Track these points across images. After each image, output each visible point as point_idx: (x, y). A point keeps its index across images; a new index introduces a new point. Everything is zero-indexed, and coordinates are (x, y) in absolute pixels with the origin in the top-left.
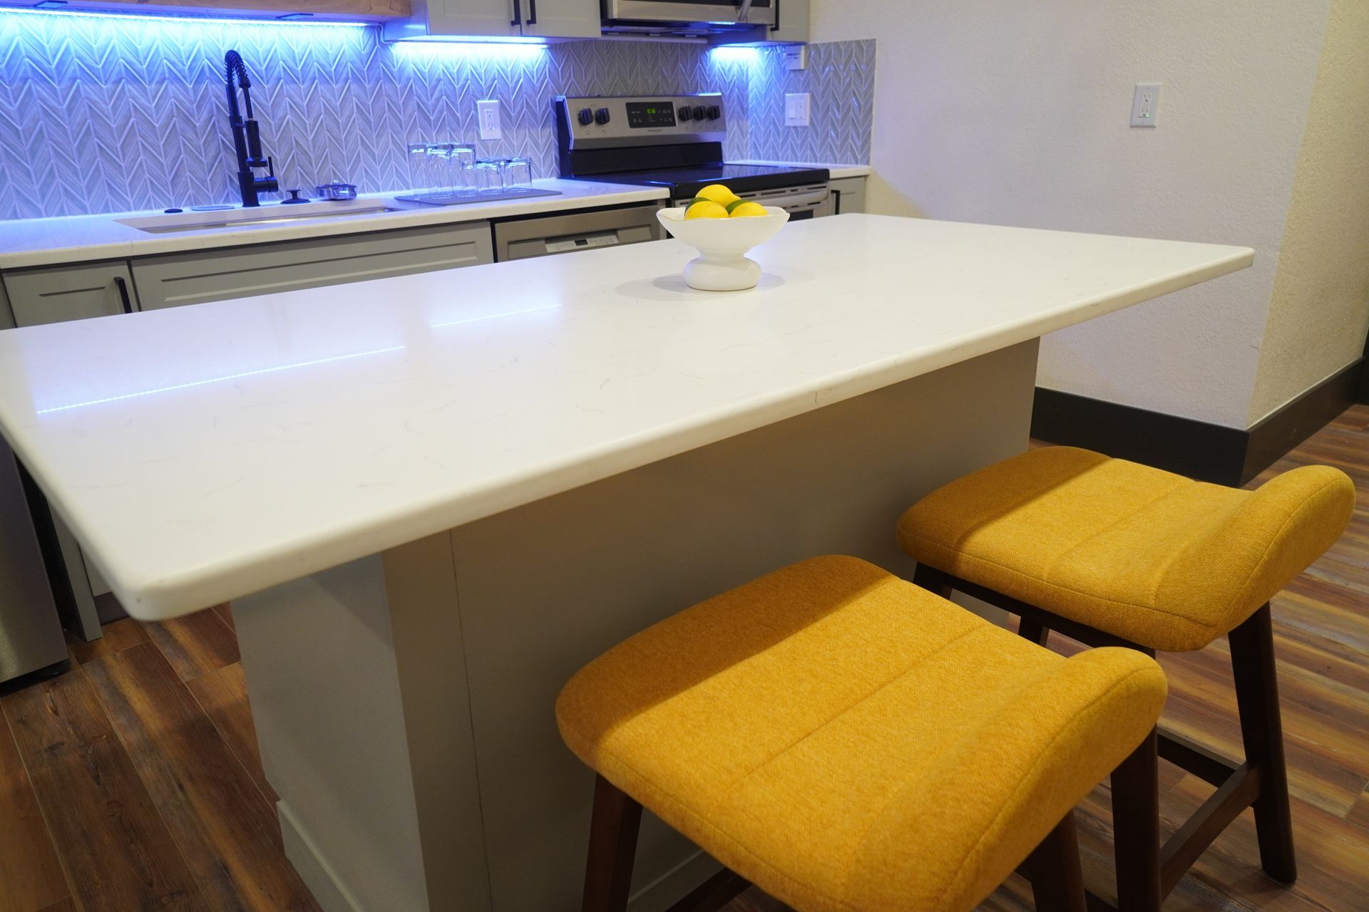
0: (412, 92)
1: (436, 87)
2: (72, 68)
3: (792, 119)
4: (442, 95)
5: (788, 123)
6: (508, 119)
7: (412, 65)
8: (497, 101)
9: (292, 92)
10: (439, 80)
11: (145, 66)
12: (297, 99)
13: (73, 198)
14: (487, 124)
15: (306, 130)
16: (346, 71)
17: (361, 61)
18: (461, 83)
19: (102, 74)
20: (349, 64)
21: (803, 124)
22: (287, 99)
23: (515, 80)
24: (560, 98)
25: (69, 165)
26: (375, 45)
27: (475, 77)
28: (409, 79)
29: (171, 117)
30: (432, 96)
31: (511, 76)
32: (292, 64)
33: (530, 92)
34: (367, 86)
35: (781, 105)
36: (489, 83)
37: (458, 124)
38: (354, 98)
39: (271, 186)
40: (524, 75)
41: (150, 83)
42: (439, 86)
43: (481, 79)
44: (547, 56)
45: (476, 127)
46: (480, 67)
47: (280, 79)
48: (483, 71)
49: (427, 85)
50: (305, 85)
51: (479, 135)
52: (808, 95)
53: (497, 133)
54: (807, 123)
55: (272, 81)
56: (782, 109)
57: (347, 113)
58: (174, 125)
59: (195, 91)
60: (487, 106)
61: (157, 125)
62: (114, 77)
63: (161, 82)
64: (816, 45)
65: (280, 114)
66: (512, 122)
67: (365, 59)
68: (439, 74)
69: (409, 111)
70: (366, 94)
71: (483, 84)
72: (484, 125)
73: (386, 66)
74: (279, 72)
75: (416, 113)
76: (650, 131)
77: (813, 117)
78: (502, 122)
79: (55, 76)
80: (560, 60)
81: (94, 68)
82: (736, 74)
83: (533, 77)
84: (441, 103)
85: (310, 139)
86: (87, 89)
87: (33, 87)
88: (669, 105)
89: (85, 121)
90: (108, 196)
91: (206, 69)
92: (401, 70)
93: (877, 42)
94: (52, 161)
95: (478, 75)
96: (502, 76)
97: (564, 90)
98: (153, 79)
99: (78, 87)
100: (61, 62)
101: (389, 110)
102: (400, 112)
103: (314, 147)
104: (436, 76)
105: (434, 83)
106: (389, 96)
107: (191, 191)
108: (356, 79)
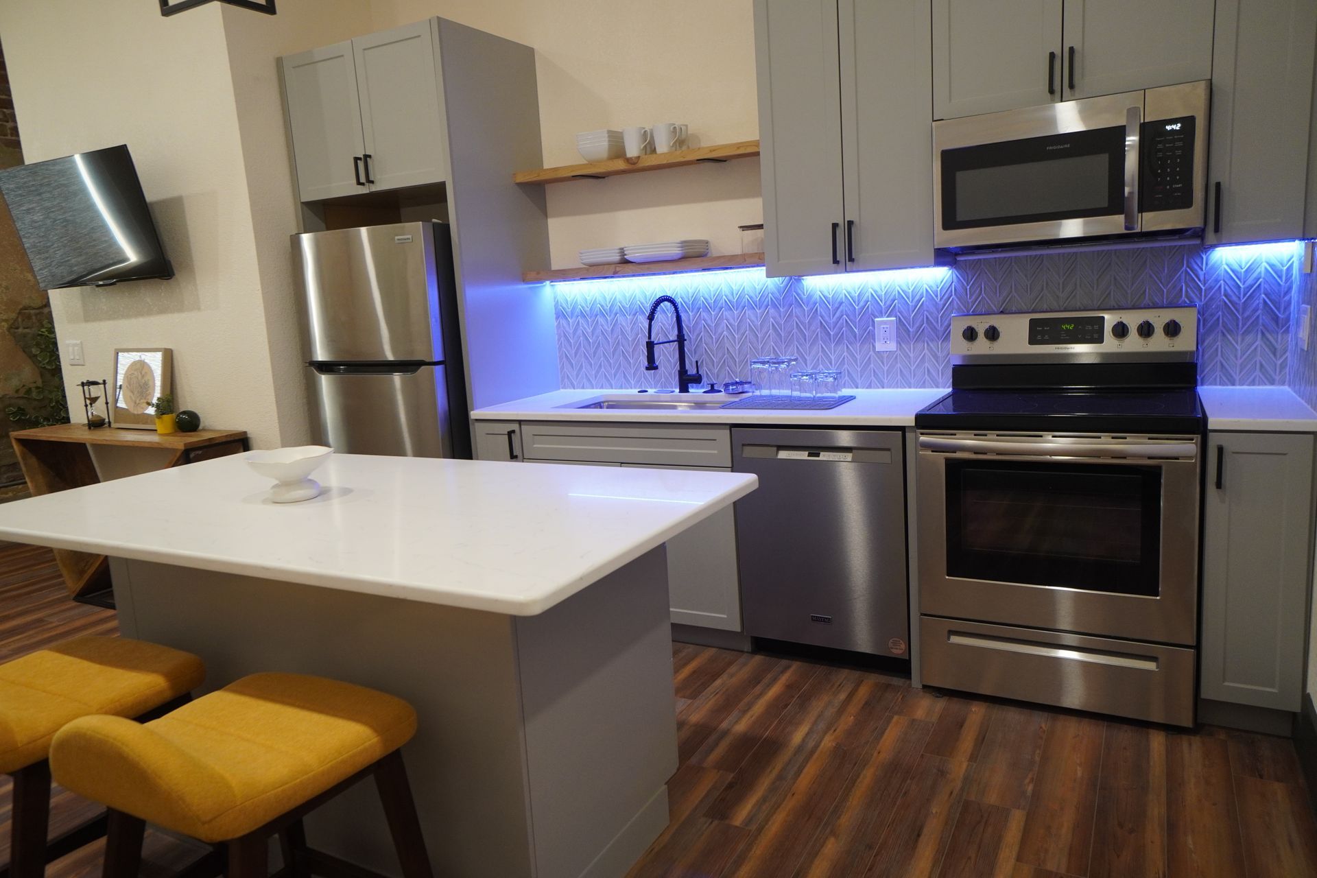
0: (817, 314)
1: (838, 308)
2: (616, 308)
4: (843, 315)
6: (904, 332)
7: (819, 292)
8: (895, 318)
9: (729, 317)
10: (841, 303)
12: (732, 321)
13: (608, 380)
14: (882, 338)
15: (735, 343)
16: (767, 300)
17: (779, 292)
18: (862, 304)
20: (770, 294)
22: (725, 321)
23: (916, 299)
25: (608, 361)
27: (875, 299)
28: (815, 303)
30: (833, 316)
31: (912, 296)
32: (731, 298)
33: (933, 310)
34: (781, 310)
36: (888, 303)
37: (855, 337)
38: (771, 319)
39: (697, 379)
40: (926, 295)
42: (841, 308)
43: (881, 301)
44: (954, 276)
45: (872, 341)
46: (881, 290)
47: (721, 309)
48: (883, 293)
49: (830, 307)
50: (738, 311)
51: (874, 347)
53: (892, 346)
55: (717, 309)
57: (764, 330)
60: (885, 322)
65: (720, 331)
66: (909, 336)
67: (782, 290)
68: (842, 299)
69: (813, 328)
70: (780, 316)
71: (882, 304)
72: (879, 340)
73: (798, 295)
74: (722, 304)
75: (818, 330)
78: (899, 336)
79: (609, 313)
80: (970, 279)
82: (1263, 275)
83: (937, 296)
84: (841, 320)
87: (599, 319)
88: (1099, 321)
89: (618, 337)
92: (810, 297)
95: (879, 297)
96: (902, 296)
97: (972, 307)
99: (617, 317)
100: (612, 305)
101: (797, 327)
102: (805, 329)
103: (739, 354)
104: (839, 300)
105: (836, 305)
106: (797, 317)
107: (663, 379)
108: (774, 306)
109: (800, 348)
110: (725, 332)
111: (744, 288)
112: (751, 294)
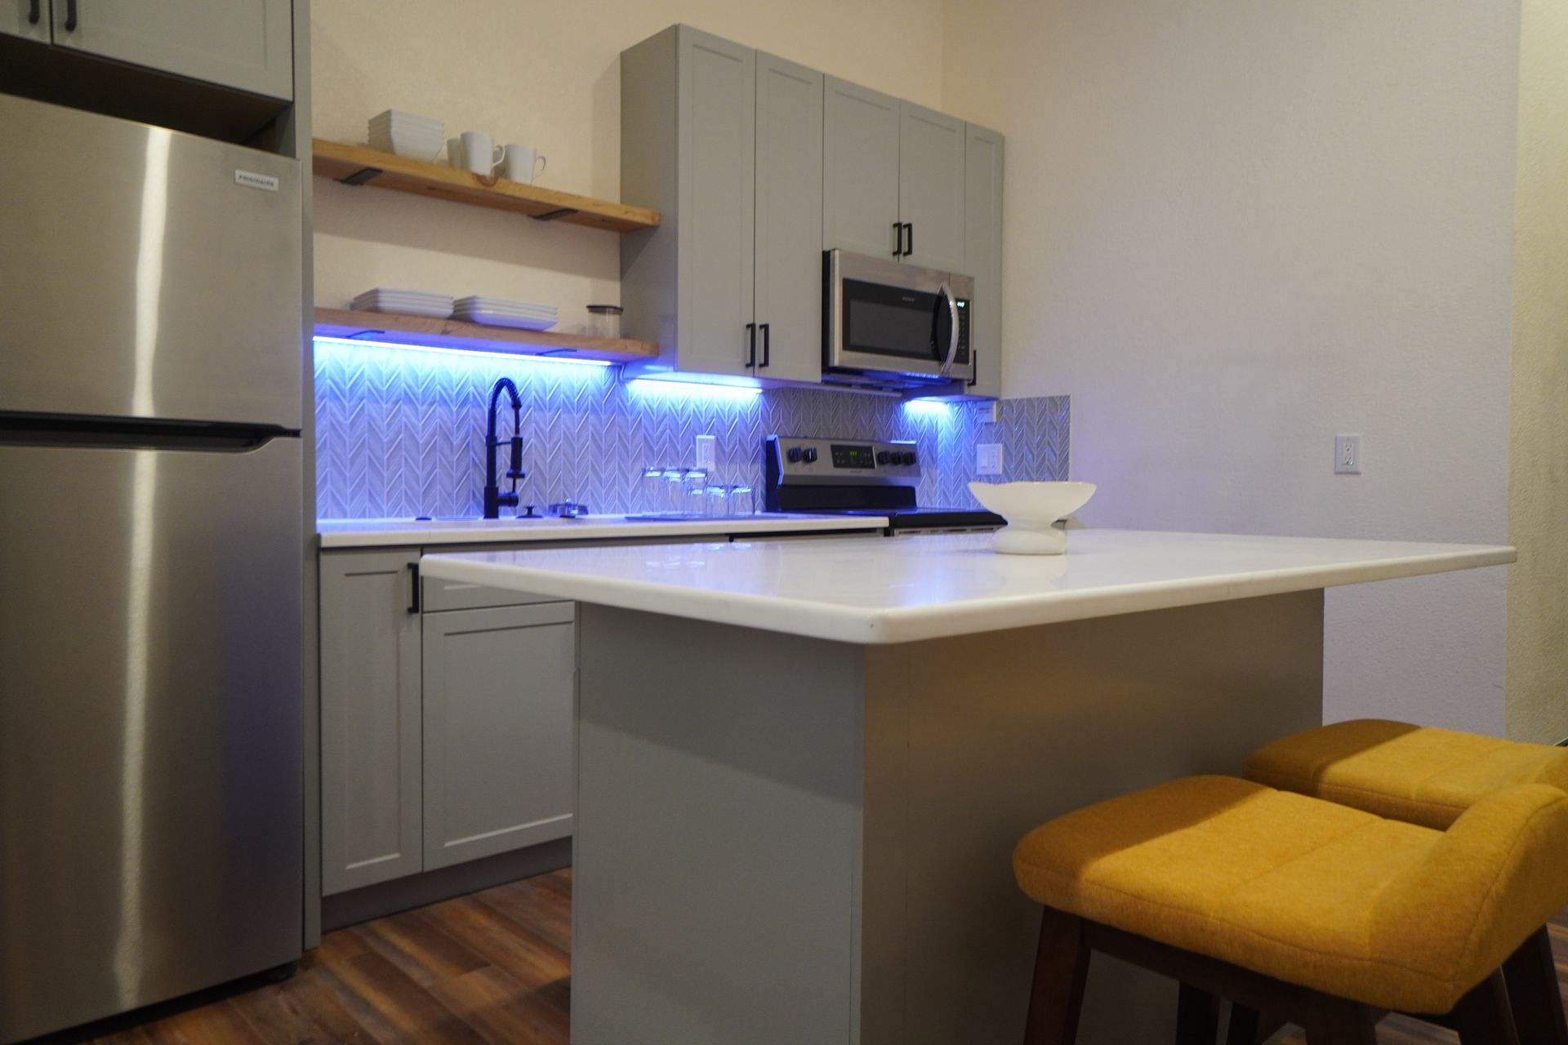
0: (641, 425)
1: (662, 421)
2: (362, 389)
3: (984, 467)
4: (666, 429)
5: (979, 471)
6: (722, 453)
7: (644, 401)
8: (713, 437)
10: (665, 416)
11: (421, 390)
12: (542, 425)
13: (338, 504)
14: (703, 456)
15: (545, 453)
17: (601, 395)
18: (684, 419)
19: (385, 396)
20: (590, 397)
21: (996, 472)
23: (732, 418)
24: (771, 437)
25: (341, 474)
26: (614, 381)
27: (696, 415)
28: (639, 413)
29: (433, 435)
30: (657, 429)
31: (728, 415)
32: (542, 394)
33: (743, 431)
34: (602, 417)
35: (972, 454)
36: (708, 420)
37: (677, 455)
38: (591, 427)
39: (512, 501)
40: (738, 416)
41: (423, 404)
42: (665, 421)
43: (702, 417)
44: (761, 399)
45: (692, 457)
46: (701, 406)
47: (530, 408)
48: (704, 410)
49: (654, 419)
50: (551, 413)
52: (1001, 446)
53: (710, 464)
54: (1000, 471)
55: (523, 408)
56: (974, 458)
57: (582, 440)
58: (435, 442)
59: (458, 412)
60: (705, 441)
61: (421, 442)
62: (394, 398)
63: (431, 404)
64: (1008, 402)
66: (725, 456)
67: (604, 393)
68: (666, 411)
69: (636, 441)
70: (601, 425)
71: (703, 421)
72: (701, 460)
73: (622, 400)
74: (531, 401)
75: (642, 444)
76: (852, 472)
77: (1006, 466)
78: (716, 457)
79: (347, 395)
80: (770, 405)
81: (380, 390)
82: (926, 426)
83: (747, 418)
84: (664, 436)
85: (548, 460)
86: (370, 408)
87: (328, 404)
88: (869, 449)
89: (363, 434)
90: (368, 504)
91: (471, 396)
92: (634, 405)
93: (1071, 399)
94: (328, 469)
95: (700, 413)
96: (720, 415)
97: (775, 430)
98: (426, 401)
99: (364, 405)
100: (355, 384)
101: (619, 439)
102: (628, 442)
104: (663, 412)
105: (661, 417)
106: (620, 427)
107: (437, 503)
108: (594, 411)
109: (623, 466)
110: (532, 440)
111: (559, 385)
112: (569, 393)
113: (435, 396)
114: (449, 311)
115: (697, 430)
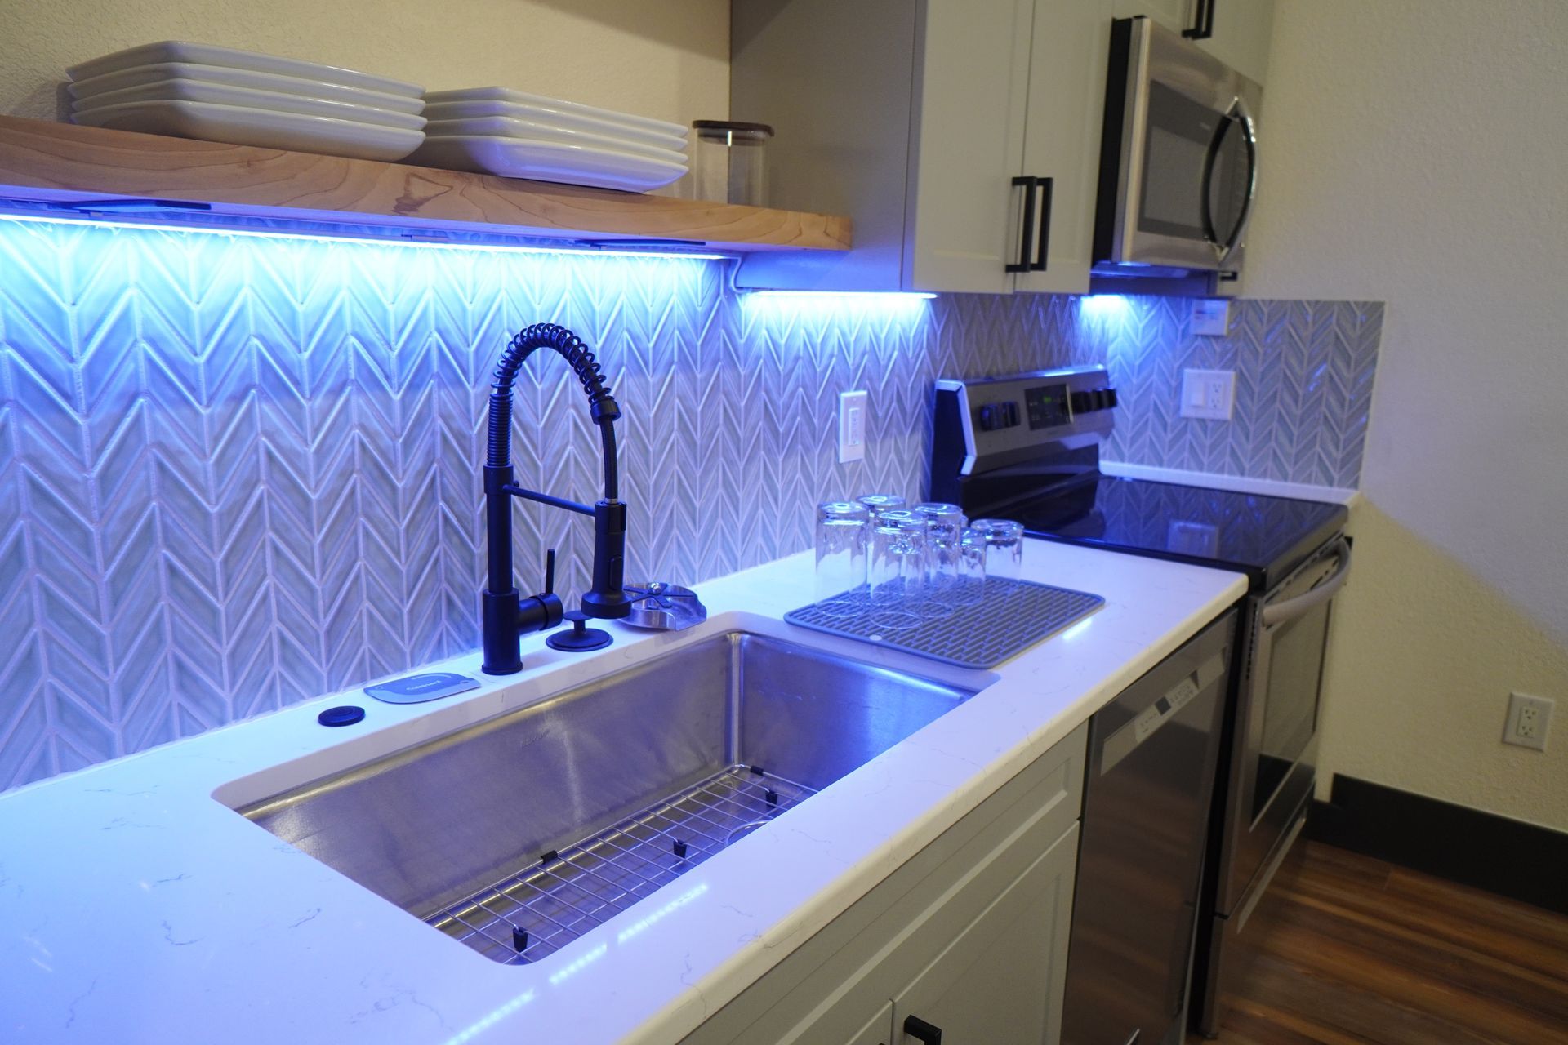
1: (792, 370)
2: (129, 367)
3: (1197, 407)
4: (798, 387)
5: (1185, 412)
6: (873, 422)
7: (764, 332)
8: (864, 393)
10: (797, 358)
11: (306, 355)
14: (848, 435)
16: (670, 347)
17: (692, 326)
18: (825, 361)
19: (203, 379)
20: (675, 332)
21: (1219, 415)
22: (572, 411)
23: (888, 353)
24: (951, 385)
25: (84, 632)
26: (718, 294)
27: (842, 350)
28: (758, 359)
29: (345, 474)
30: (785, 389)
31: (883, 347)
34: (699, 377)
35: (1173, 383)
36: (858, 360)
37: (813, 435)
38: (677, 401)
40: (898, 346)
41: (314, 392)
42: (796, 369)
43: (849, 354)
44: (928, 312)
45: (834, 441)
46: (851, 331)
48: (852, 340)
49: (780, 367)
51: (837, 454)
52: (1231, 375)
53: (858, 450)
54: (1227, 414)
56: (1178, 390)
57: (662, 432)
58: (352, 492)
59: (405, 405)
60: (852, 403)
61: (314, 497)
62: (231, 387)
63: (337, 391)
65: (556, 444)
66: (877, 425)
67: (700, 321)
68: (798, 348)
69: (752, 420)
70: (695, 392)
71: (850, 361)
72: (846, 439)
73: (729, 334)
75: (761, 424)
76: (1048, 434)
77: (1238, 406)
78: (867, 428)
79: (82, 392)
81: (186, 365)
83: (909, 347)
84: (794, 401)
86: (161, 422)
87: (13, 426)
88: (1063, 389)
89: (144, 504)
90: (175, 697)
91: (435, 355)
92: (749, 342)
93: (1386, 308)
95: (847, 346)
96: (871, 347)
98: (321, 383)
99: (138, 418)
100: (104, 355)
101: (725, 422)
105: (790, 364)
106: (728, 392)
108: (685, 365)
110: (570, 448)
112: (638, 330)
113: (346, 366)
114: (412, 136)
115: (843, 383)
